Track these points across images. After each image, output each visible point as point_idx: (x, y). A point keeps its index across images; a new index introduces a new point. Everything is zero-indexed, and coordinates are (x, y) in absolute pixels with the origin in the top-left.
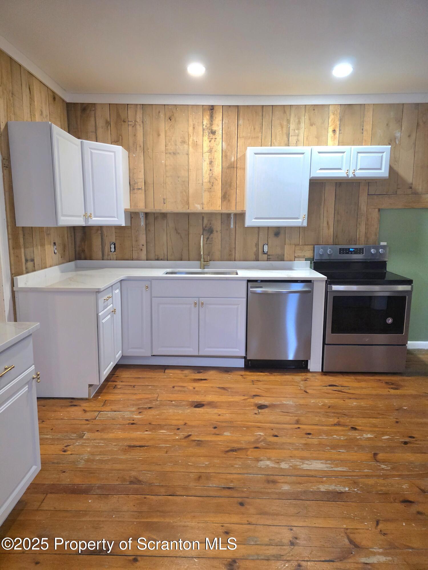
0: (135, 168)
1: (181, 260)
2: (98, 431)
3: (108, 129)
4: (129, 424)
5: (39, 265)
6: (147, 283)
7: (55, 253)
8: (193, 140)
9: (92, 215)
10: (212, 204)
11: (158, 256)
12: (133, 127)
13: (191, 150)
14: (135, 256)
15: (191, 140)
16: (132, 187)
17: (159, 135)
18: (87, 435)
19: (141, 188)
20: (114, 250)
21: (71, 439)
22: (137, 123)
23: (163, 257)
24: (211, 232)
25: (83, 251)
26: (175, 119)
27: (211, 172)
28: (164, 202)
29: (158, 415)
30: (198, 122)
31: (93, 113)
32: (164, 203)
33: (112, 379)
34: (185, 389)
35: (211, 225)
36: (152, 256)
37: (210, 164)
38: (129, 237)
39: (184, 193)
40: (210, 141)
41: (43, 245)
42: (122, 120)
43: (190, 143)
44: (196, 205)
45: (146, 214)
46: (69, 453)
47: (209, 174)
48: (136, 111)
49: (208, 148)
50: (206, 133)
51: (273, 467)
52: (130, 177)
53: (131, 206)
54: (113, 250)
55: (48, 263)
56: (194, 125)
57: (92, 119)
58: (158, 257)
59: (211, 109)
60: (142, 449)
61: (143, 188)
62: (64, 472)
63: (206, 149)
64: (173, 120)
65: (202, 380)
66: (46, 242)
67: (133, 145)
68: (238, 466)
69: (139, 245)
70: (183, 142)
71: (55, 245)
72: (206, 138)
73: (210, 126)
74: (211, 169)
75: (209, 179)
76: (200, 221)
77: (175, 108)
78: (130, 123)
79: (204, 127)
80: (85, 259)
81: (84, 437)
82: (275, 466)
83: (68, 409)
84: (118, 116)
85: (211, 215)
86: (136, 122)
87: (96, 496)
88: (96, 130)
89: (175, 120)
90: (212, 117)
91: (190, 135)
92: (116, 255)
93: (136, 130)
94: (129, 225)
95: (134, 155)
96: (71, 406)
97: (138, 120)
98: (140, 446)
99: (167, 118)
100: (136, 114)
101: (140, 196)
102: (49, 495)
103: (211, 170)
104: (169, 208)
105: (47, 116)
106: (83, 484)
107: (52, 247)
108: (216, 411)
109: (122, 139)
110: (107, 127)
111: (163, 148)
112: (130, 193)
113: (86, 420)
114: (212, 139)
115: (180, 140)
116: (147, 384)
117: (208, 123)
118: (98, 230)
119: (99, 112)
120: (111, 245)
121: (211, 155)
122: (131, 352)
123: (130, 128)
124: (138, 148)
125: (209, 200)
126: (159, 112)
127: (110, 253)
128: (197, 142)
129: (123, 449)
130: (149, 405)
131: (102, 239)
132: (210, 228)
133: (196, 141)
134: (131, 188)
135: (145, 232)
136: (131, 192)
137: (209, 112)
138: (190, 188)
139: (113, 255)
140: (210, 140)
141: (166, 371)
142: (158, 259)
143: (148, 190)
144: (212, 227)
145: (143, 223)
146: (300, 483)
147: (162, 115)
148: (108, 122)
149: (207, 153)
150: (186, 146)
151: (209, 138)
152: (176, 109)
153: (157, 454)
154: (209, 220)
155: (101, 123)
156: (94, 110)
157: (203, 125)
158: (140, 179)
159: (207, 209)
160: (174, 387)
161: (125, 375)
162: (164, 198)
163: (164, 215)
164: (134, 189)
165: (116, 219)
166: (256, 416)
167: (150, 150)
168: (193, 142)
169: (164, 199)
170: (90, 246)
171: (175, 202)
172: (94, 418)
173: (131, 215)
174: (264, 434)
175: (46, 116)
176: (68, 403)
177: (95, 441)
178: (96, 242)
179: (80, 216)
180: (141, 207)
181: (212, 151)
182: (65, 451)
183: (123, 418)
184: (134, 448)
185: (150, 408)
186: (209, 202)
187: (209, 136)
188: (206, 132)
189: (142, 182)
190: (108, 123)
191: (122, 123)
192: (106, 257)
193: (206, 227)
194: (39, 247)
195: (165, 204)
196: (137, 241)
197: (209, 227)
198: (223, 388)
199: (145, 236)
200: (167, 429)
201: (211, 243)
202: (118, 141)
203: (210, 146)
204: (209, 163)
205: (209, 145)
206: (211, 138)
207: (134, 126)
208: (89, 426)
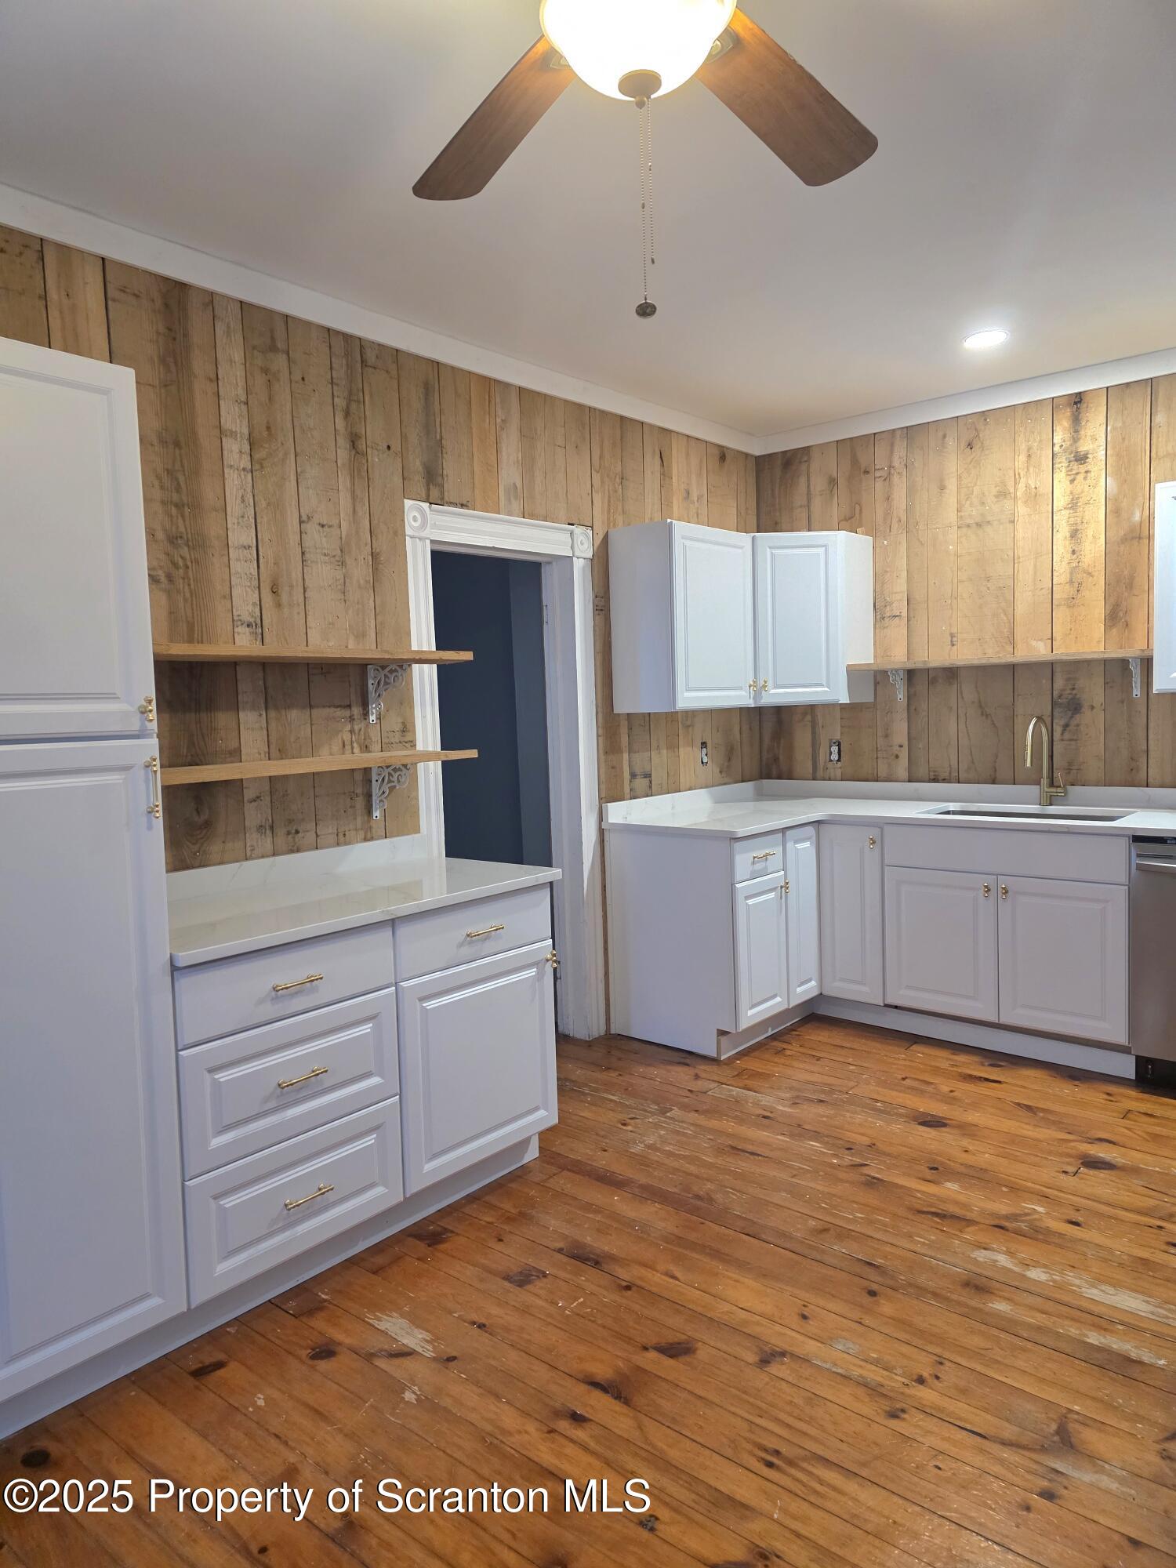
0: (888, 570)
1: (994, 782)
2: (696, 1111)
3: (832, 496)
4: (758, 1116)
5: (661, 784)
6: (874, 833)
7: (702, 763)
8: (1027, 486)
9: (770, 684)
10: (1076, 638)
11: (934, 771)
12: (885, 480)
13: (1022, 509)
14: (883, 770)
15: (1022, 486)
16: (880, 612)
17: (942, 488)
18: (676, 1112)
19: (898, 614)
20: (837, 758)
21: (646, 1111)
22: (892, 471)
23: (948, 774)
24: (1076, 709)
25: (776, 759)
26: (982, 443)
27: (1075, 556)
28: (952, 641)
29: (827, 1117)
30: (1041, 441)
31: (804, 467)
32: (953, 645)
33: (786, 1038)
34: (930, 1089)
35: (1074, 692)
36: (922, 771)
37: (1072, 537)
38: (869, 727)
39: (1002, 615)
40: (1072, 481)
41: (673, 746)
42: (862, 470)
43: (1019, 494)
44: (1034, 643)
45: (911, 674)
46: (629, 1128)
47: (1069, 563)
48: (892, 445)
49: (1068, 499)
50: (1060, 463)
51: (1003, 1268)
52: (875, 591)
53: (875, 657)
54: (835, 757)
55: (684, 781)
56: (1029, 449)
57: (803, 480)
58: (936, 774)
59: (1075, 403)
60: (752, 1157)
61: (904, 614)
62: (605, 1151)
63: (1061, 500)
64: (976, 447)
65: (987, 1080)
66: (681, 743)
67: (885, 519)
68: (922, 1240)
69: (891, 746)
70: (1002, 494)
71: (706, 747)
72: (1061, 476)
73: (1071, 445)
74: (1076, 549)
75: (1068, 576)
76: (1044, 681)
77: (983, 418)
78: (878, 474)
79: (1057, 448)
80: (779, 777)
81: (668, 1114)
82: (1012, 1267)
83: (670, 1067)
84: (855, 462)
85: (1076, 667)
86: (892, 469)
87: (630, 1195)
88: (809, 501)
89: (982, 448)
90: (1076, 420)
91: (1019, 474)
92: (840, 768)
93: (890, 486)
94: (869, 698)
95: (885, 542)
96: (679, 1063)
97: (896, 463)
98: (753, 1154)
99: (963, 444)
100: (892, 452)
101: (897, 632)
102: (565, 1173)
103: (1074, 552)
104: (965, 655)
105: (702, 496)
106: (620, 1175)
107: (697, 750)
108: (966, 1142)
109: (861, 510)
110: (831, 491)
111: (952, 516)
112: (875, 628)
113: (689, 1090)
114: (1077, 474)
115: (994, 491)
116: (850, 1060)
117: (1067, 436)
118: (805, 714)
119: (815, 465)
120: (830, 747)
121: (1075, 514)
122: (838, 988)
123: (879, 484)
124: (895, 526)
125: (1069, 628)
126: (944, 436)
127: (830, 765)
128: (1036, 488)
129: (719, 1148)
130: (822, 1097)
131: (814, 733)
132: (1072, 699)
133: (1033, 487)
134: (878, 617)
135: (905, 715)
136: (877, 626)
137: (1069, 410)
138: (1018, 603)
139: (834, 768)
140: (1072, 477)
141: (915, 1047)
142: (935, 780)
143: (914, 617)
144: (1078, 696)
145: (901, 696)
146: (1043, 1312)
147: (951, 442)
148: (834, 480)
149: (1063, 512)
150: (1008, 504)
151: (1070, 473)
152: (986, 420)
153: (772, 1173)
154: (1068, 679)
155: (819, 483)
156: (806, 461)
157: (1053, 445)
158: (896, 593)
159: (1066, 649)
160: (904, 1079)
161: (820, 1036)
162: (953, 632)
163: (951, 674)
164: (883, 618)
165: (826, 689)
166: (1063, 1176)
167: (921, 527)
168: (1026, 490)
169: (952, 636)
170: (790, 748)
171: (980, 639)
172: (704, 1090)
173: (875, 676)
174: (1044, 1212)
175: (699, 498)
176: (676, 1057)
177: (681, 1124)
178: (802, 738)
179: (740, 688)
180: (899, 657)
181: (1077, 503)
182: (624, 1125)
183: (756, 1104)
184: (740, 1153)
185: (821, 1101)
186: (1070, 634)
187: (1070, 468)
188: (1062, 462)
189: (900, 600)
190: (833, 482)
191: (862, 476)
192: (820, 773)
193: (1060, 697)
194: (664, 752)
195: (955, 647)
196: (887, 736)
197: (1070, 697)
198: (1029, 1108)
199: (905, 725)
200: (826, 1144)
201: (1075, 738)
202: (852, 517)
203: (1071, 493)
204: (1068, 535)
205: (1069, 489)
206: (1074, 472)
207: (888, 478)
208: (686, 1100)
